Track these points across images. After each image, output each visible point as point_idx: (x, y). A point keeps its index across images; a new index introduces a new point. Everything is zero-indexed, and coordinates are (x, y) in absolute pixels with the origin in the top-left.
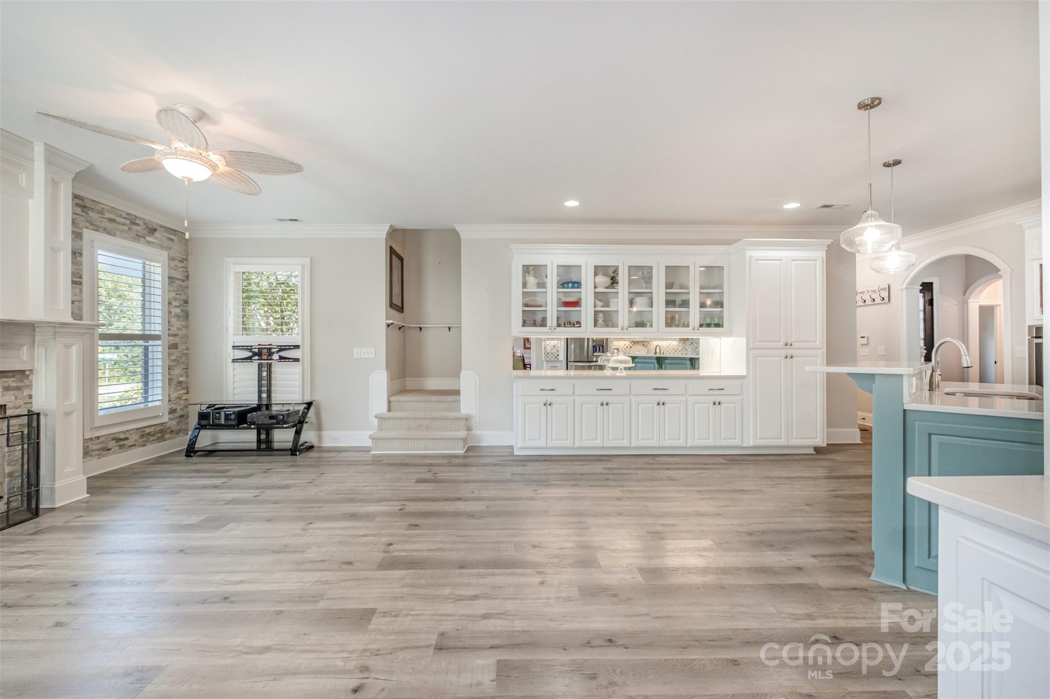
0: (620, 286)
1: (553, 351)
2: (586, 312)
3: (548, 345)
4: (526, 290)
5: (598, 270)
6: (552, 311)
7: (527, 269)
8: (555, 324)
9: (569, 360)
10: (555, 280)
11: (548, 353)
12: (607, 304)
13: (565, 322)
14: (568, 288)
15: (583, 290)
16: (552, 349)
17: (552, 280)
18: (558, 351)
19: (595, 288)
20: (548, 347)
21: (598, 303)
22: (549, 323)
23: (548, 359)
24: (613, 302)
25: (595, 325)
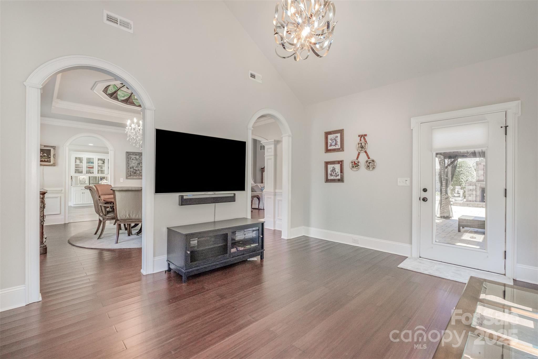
0: (105, 163)
1: (83, 180)
2: (95, 170)
3: (81, 178)
4: (76, 164)
5: (99, 159)
6: (84, 170)
7: (76, 158)
8: (86, 173)
9: (90, 183)
10: (86, 161)
11: (81, 181)
12: (102, 168)
13: (88, 172)
14: (90, 163)
15: (94, 164)
16: (82, 179)
17: (85, 161)
18: (85, 180)
19: (98, 164)
20: (80, 179)
21: (99, 168)
22: (83, 173)
23: (81, 183)
24: (103, 168)
25: (98, 173)
